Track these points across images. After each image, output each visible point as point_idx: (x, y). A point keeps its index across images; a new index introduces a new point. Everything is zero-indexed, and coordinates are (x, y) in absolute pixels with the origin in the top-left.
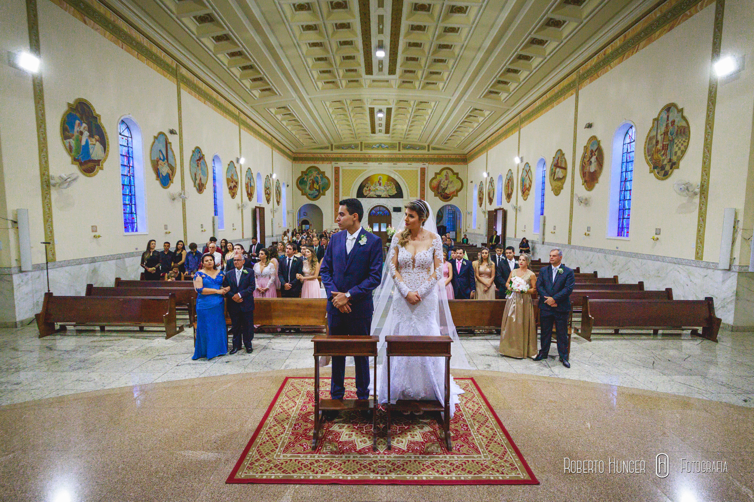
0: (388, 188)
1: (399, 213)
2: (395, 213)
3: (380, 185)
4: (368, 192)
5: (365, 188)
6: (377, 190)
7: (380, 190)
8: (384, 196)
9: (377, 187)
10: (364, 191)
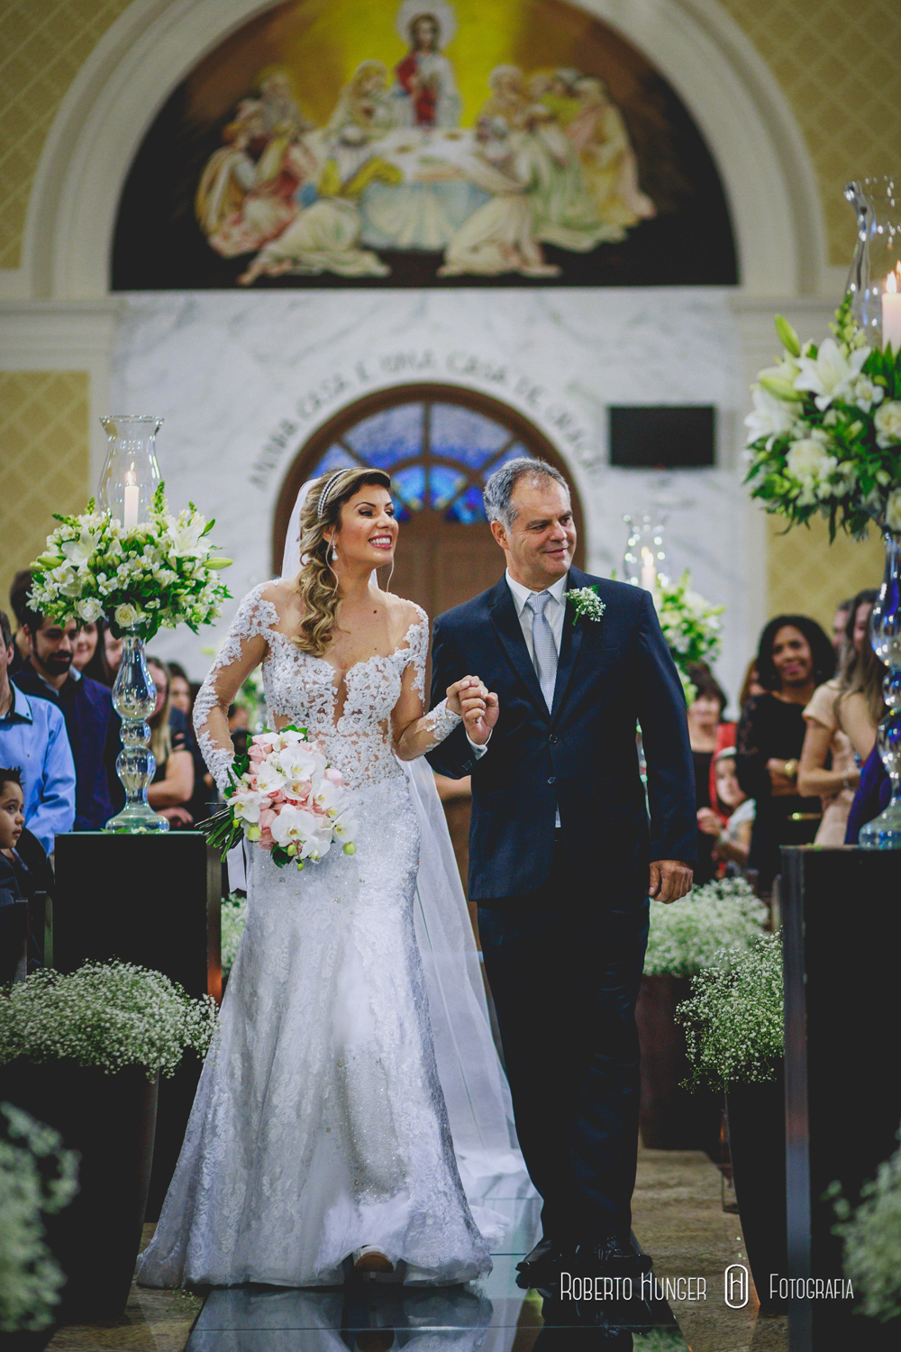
0: (528, 157)
1: (685, 483)
2: (637, 485)
3: (425, 111)
4: (260, 211)
5: (228, 163)
6: (386, 177)
7: (434, 185)
8: (489, 261)
9: (386, 145)
10: (211, 203)
